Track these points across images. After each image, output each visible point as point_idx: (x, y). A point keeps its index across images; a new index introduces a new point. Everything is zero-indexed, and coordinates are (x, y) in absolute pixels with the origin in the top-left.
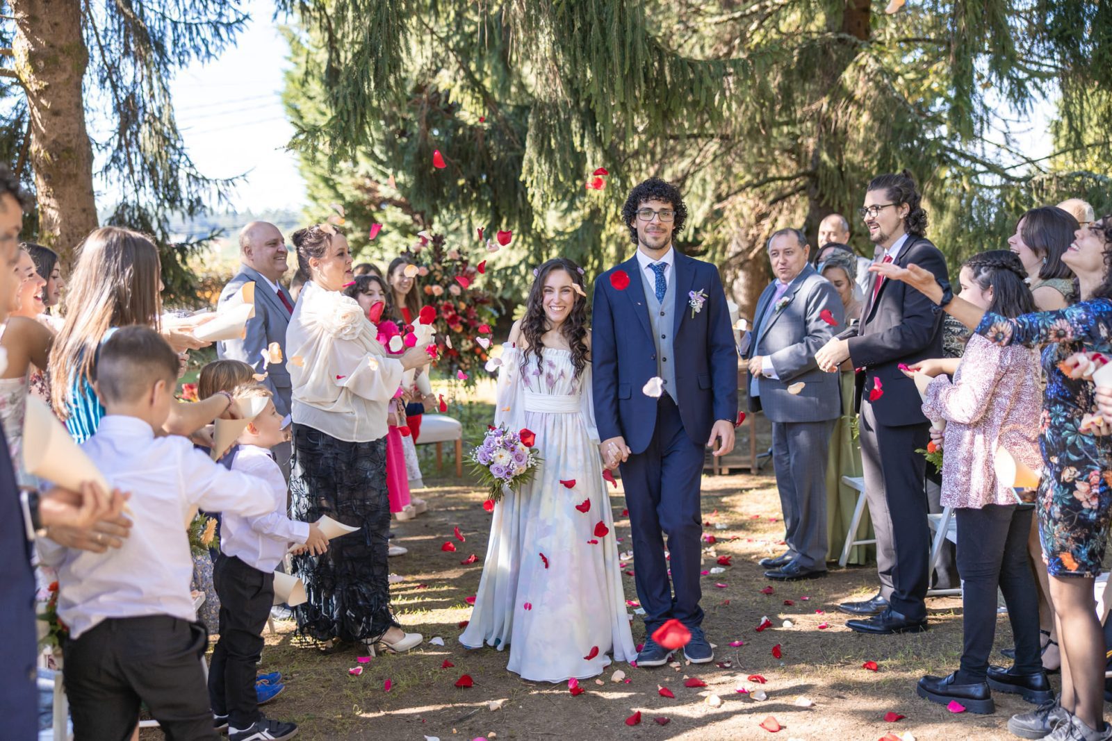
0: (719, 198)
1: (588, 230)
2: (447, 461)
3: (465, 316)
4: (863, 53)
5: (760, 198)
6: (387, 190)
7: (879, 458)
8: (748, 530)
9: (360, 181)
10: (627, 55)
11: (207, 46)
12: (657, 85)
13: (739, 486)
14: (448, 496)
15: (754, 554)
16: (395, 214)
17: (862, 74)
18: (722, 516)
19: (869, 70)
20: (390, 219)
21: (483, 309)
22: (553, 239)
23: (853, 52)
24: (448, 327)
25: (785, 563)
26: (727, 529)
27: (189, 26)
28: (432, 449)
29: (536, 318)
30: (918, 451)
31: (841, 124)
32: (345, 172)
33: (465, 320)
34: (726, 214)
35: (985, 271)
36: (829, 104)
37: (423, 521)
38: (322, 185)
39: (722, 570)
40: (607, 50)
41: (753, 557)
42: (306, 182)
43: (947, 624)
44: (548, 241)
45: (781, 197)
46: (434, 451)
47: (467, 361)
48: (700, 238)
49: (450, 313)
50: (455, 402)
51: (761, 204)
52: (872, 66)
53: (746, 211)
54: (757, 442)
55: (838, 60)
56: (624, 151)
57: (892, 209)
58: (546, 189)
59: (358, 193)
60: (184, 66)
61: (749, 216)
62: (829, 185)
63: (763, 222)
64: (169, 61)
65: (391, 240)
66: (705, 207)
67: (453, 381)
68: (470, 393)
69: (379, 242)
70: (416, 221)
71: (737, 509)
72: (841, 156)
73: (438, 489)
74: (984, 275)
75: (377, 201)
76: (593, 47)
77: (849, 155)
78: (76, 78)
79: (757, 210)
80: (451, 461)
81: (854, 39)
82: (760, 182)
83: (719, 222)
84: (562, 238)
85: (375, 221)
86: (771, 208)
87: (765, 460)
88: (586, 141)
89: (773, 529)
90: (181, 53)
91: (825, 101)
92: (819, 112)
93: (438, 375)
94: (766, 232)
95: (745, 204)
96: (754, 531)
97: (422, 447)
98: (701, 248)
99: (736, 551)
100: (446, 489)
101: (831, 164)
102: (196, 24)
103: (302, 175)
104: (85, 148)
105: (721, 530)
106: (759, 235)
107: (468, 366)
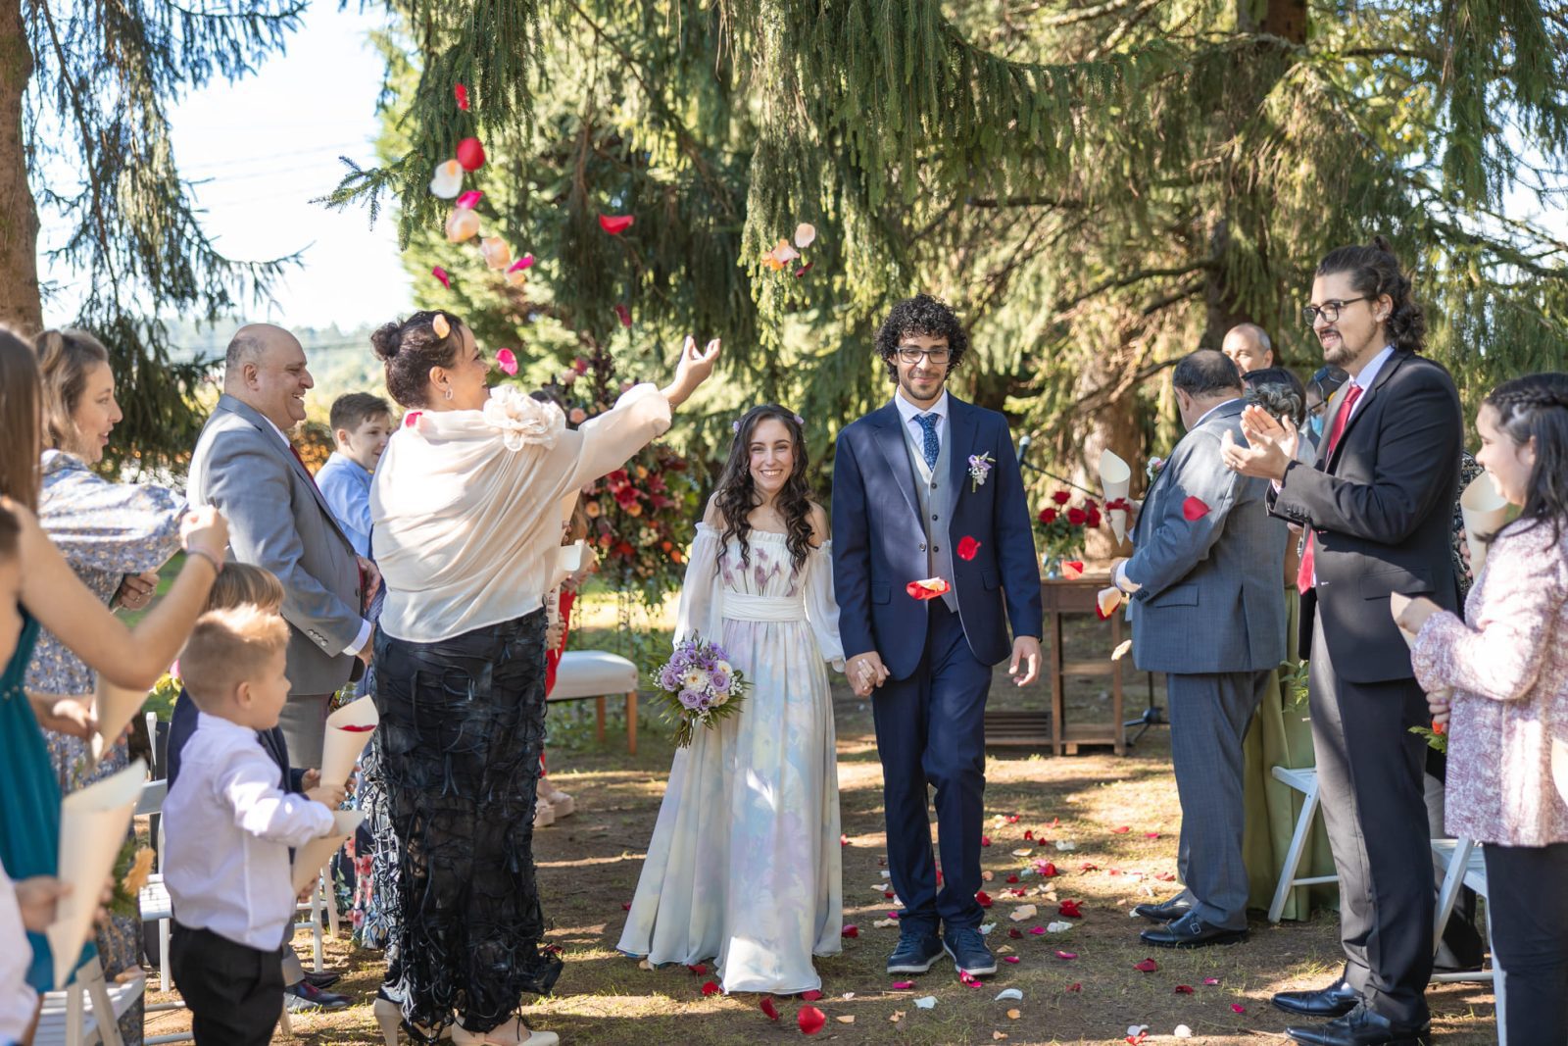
0: (1063, 306)
1: (851, 352)
2: (615, 726)
3: (645, 489)
4: (1300, 64)
5: (1128, 306)
6: (538, 292)
7: (1342, 740)
8: (1111, 853)
9: (496, 277)
10: (910, 53)
11: (237, 50)
12: (956, 105)
13: (1094, 776)
14: (610, 786)
15: (1121, 897)
16: (550, 330)
17: (1298, 98)
18: (1067, 827)
19: (1309, 91)
20: (543, 337)
21: (676, 479)
22: (794, 367)
23: (1281, 64)
24: (618, 506)
25: (1175, 915)
26: (1075, 852)
27: (210, 21)
28: (590, 707)
29: (739, 489)
30: (1414, 730)
31: (1263, 179)
32: (472, 263)
33: (646, 496)
34: (1073, 331)
35: (1521, 411)
36: (1244, 147)
37: (566, 830)
38: (436, 283)
39: (1067, 925)
40: (874, 45)
41: (1121, 902)
42: (412, 278)
43: (1464, 1035)
44: (786, 370)
45: (1163, 303)
46: (593, 710)
47: (649, 563)
48: (1032, 369)
49: (621, 484)
50: (628, 630)
51: (1129, 313)
52: (1314, 85)
53: (1105, 325)
54: (1124, 698)
55: (1258, 78)
56: (911, 226)
57: (1363, 306)
58: (780, 279)
59: (493, 296)
60: (200, 85)
61: (1111, 333)
62: (1245, 279)
63: (1132, 344)
64: (177, 75)
65: (544, 370)
66: (1040, 320)
67: (625, 594)
68: (653, 616)
69: (525, 374)
70: (583, 341)
71: (1091, 816)
72: (1262, 233)
73: (596, 774)
74: (1519, 417)
75: (524, 309)
76: (851, 41)
77: (1277, 230)
78: (10, 95)
79: (1123, 324)
80: (621, 726)
81: (1284, 42)
82: (1130, 276)
83: (1061, 343)
84: (809, 366)
85: (520, 342)
86: (1146, 321)
87: (1138, 730)
88: (844, 202)
89: (1153, 852)
90: (196, 64)
91: (1238, 141)
92: (1227, 160)
93: (601, 585)
94: (1138, 360)
95: (1104, 314)
96: (1122, 855)
97: (574, 704)
98: (1033, 384)
99: (1092, 892)
100: (610, 774)
101: (1248, 245)
102: (221, 18)
103: (407, 268)
104: (24, 210)
105: (1066, 852)
106: (1126, 364)
107: (650, 572)
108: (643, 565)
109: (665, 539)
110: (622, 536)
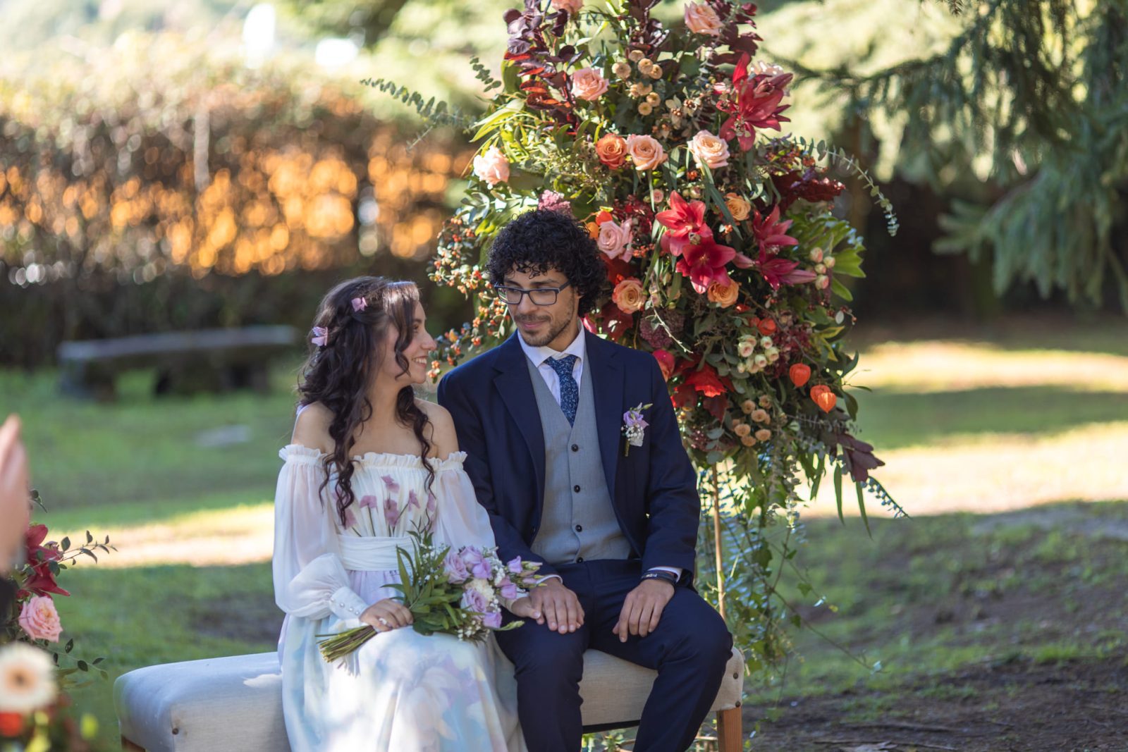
3: (746, 244)
21: (814, 221)
24: (686, 286)
33: (747, 262)
47: (759, 414)
107: (764, 434)
108: (747, 419)
109: (795, 357)
110: (698, 353)
